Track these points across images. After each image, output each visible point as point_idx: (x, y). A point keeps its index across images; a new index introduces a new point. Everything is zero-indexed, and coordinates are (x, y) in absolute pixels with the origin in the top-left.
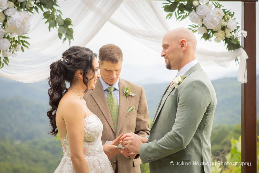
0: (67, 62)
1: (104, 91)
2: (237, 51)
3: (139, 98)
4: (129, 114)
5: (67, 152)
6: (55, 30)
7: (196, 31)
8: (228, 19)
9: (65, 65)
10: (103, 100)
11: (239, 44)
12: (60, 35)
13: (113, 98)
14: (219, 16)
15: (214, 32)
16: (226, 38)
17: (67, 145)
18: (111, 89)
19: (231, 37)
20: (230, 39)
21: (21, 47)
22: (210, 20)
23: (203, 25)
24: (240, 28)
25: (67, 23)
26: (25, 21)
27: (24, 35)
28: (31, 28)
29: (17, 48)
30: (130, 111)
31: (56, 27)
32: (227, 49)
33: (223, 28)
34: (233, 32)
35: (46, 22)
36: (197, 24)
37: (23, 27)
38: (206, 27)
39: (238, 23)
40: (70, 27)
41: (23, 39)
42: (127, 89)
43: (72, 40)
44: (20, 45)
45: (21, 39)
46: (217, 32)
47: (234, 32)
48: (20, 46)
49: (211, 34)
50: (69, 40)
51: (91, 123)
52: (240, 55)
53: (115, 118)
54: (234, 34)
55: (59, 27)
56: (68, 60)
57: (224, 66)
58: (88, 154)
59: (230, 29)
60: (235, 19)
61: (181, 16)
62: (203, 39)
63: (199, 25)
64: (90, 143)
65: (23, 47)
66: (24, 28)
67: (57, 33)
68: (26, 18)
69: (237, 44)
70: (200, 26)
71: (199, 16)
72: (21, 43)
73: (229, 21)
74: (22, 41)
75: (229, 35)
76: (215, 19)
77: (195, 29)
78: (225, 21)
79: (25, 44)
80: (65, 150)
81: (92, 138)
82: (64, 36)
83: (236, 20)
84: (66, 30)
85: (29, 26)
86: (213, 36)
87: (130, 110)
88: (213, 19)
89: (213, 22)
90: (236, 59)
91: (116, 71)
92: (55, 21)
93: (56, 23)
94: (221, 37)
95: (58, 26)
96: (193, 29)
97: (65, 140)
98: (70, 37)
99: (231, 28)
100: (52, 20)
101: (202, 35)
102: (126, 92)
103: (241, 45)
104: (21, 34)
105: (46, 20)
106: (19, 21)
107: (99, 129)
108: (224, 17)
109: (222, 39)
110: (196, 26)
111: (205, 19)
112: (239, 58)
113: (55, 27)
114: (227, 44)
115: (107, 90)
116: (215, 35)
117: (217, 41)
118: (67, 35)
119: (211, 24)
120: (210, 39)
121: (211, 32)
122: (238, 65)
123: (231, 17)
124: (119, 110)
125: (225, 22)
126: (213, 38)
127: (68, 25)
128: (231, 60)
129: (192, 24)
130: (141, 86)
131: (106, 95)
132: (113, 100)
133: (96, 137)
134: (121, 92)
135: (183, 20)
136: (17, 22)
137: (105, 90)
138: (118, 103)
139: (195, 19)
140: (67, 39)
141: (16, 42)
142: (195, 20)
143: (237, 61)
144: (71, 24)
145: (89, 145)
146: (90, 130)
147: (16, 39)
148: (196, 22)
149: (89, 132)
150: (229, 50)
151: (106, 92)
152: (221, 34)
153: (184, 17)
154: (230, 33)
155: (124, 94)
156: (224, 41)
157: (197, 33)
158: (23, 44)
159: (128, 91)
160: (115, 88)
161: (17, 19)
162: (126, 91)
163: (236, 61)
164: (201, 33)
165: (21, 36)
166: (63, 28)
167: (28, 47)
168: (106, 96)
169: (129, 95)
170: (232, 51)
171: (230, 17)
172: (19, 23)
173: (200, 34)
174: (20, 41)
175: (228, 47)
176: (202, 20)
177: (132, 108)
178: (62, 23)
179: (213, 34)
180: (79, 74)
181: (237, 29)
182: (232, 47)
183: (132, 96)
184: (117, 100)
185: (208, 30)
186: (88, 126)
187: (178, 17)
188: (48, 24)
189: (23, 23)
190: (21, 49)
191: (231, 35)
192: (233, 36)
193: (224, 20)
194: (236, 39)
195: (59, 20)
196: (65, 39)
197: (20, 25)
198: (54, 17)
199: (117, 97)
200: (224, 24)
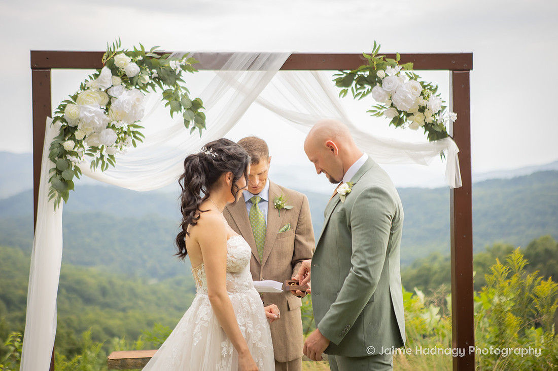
0: (215, 156)
1: (246, 203)
2: (442, 141)
3: (298, 211)
4: (281, 235)
5: (203, 288)
6: (179, 116)
7: (383, 113)
8: (428, 96)
9: (212, 161)
10: (243, 215)
11: (446, 132)
12: (187, 123)
13: (257, 212)
14: (415, 92)
15: (408, 115)
16: (426, 123)
17: (203, 278)
18: (256, 200)
19: (433, 121)
20: (433, 124)
21: (132, 140)
22: (402, 97)
23: (392, 105)
24: (447, 109)
25: (196, 105)
26: (137, 103)
27: (136, 124)
28: (145, 114)
29: (126, 142)
30: (283, 231)
31: (181, 111)
32: (429, 139)
33: (422, 109)
34: (436, 114)
35: (167, 105)
36: (383, 104)
37: (134, 112)
38: (396, 108)
39: (443, 101)
40: (200, 110)
41: (135, 130)
42: (280, 200)
43: (203, 130)
44: (130, 137)
45: (132, 129)
46: (412, 114)
47: (438, 115)
48: (130, 139)
49: (405, 117)
50: (200, 129)
51: (236, 246)
52: (447, 148)
53: (261, 242)
54: (437, 117)
55: (185, 111)
56: (217, 155)
57: (424, 164)
58: (233, 290)
59: (432, 111)
60: (439, 95)
61: (361, 92)
62: (393, 124)
63: (386, 105)
64: (234, 275)
65: (135, 140)
66: (135, 114)
67: (183, 119)
68: (138, 100)
69: (442, 131)
70: (387, 107)
71: (387, 92)
72: (132, 134)
73: (430, 99)
74: (133, 132)
75: (430, 120)
76: (409, 96)
77: (381, 111)
78: (424, 98)
79: (137, 135)
80: (200, 285)
81: (238, 268)
82: (192, 123)
83: (440, 97)
84: (195, 115)
85: (143, 110)
86: (408, 121)
87: (283, 229)
88: (406, 96)
89: (406, 100)
90: (442, 154)
91: (259, 174)
92: (179, 102)
93: (181, 106)
94: (418, 122)
95: (183, 110)
96: (379, 111)
97: (200, 271)
98: (201, 125)
99: (433, 108)
100: (175, 101)
101: (392, 119)
102: (279, 204)
103: (448, 133)
104: (132, 122)
105: (166, 101)
106: (128, 104)
107: (248, 255)
108: (422, 94)
109: (420, 125)
110: (383, 107)
111: (395, 97)
112: (446, 152)
113: (179, 112)
114: (428, 132)
115: (250, 201)
116: (410, 120)
117: (414, 127)
118: (197, 122)
119: (404, 104)
120: (403, 125)
121: (404, 114)
122: (445, 162)
123: (433, 93)
124: (266, 229)
125: (424, 100)
126: (407, 123)
127: (198, 108)
128: (434, 155)
129: (376, 103)
130: (303, 195)
131: (249, 208)
132: (258, 216)
133: (244, 266)
134: (271, 203)
135: (364, 99)
136: (125, 105)
137: (248, 201)
138: (265, 219)
139: (380, 96)
140: (197, 128)
141: (125, 133)
142: (381, 98)
143: (443, 156)
144: (202, 107)
145: (234, 277)
146: (236, 257)
147: (125, 129)
148: (383, 101)
149: (234, 260)
150: (431, 140)
151: (249, 204)
152: (419, 117)
153: (364, 95)
154: (433, 115)
155: (276, 207)
156: (424, 127)
157: (384, 116)
158: (135, 137)
159: (280, 202)
160: (261, 199)
161: (125, 101)
162: (279, 202)
163: (441, 156)
164: (390, 117)
165: (131, 125)
166: (190, 112)
167: (141, 141)
168: (249, 210)
169: (283, 209)
170: (436, 141)
171: (431, 92)
172: (127, 107)
173: (388, 118)
174: (130, 132)
175: (429, 136)
176: (391, 97)
177: (285, 227)
178: (190, 105)
179: (407, 118)
180: (227, 178)
181: (442, 111)
182: (436, 137)
183: (286, 209)
184: (265, 216)
185: (400, 112)
186: (231, 251)
187: (356, 93)
188: (169, 107)
189: (134, 107)
190: (131, 143)
191: (433, 119)
192: (437, 120)
193: (422, 97)
194: (441, 125)
195: (185, 101)
196: (194, 128)
197: (130, 109)
198: (179, 97)
199: (264, 210)
200: (423, 102)
